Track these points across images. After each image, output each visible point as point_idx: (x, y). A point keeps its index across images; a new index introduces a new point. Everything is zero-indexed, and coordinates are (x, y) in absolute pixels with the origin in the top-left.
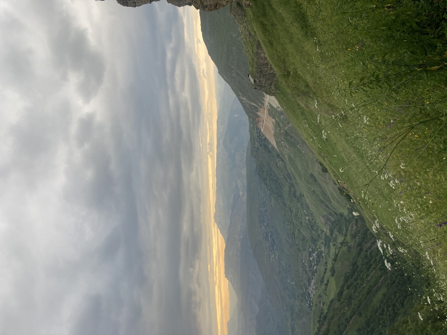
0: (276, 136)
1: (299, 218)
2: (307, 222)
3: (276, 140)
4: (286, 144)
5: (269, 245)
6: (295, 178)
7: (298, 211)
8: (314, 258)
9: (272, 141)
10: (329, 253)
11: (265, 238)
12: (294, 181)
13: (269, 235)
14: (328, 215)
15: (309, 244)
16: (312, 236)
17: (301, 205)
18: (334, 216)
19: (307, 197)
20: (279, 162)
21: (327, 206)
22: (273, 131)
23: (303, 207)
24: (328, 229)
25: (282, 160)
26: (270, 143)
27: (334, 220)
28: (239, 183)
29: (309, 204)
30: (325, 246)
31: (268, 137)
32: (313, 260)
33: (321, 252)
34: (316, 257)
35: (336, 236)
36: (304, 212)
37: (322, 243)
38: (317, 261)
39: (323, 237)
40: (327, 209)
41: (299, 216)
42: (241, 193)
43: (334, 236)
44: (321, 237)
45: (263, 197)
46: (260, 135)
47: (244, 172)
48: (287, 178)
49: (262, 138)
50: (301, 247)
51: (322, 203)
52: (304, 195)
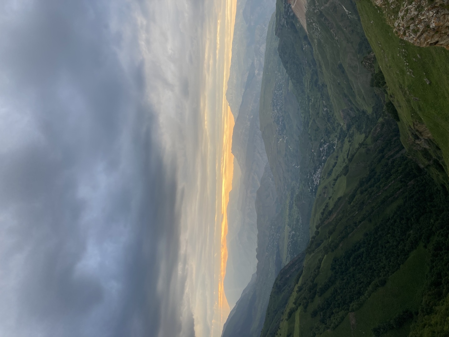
0: (308, 16)
1: (316, 108)
2: (324, 113)
3: (307, 21)
4: (318, 27)
5: (279, 129)
6: (320, 66)
7: (317, 101)
8: (324, 150)
9: (302, 21)
10: (342, 147)
11: (276, 122)
12: (319, 70)
13: (281, 119)
14: (349, 110)
15: (322, 135)
16: (327, 128)
17: (321, 95)
18: (355, 111)
19: (331, 88)
20: (305, 45)
21: (350, 101)
22: (305, 9)
23: (323, 97)
24: (346, 124)
25: (309, 44)
26: (299, 22)
27: (355, 115)
28: (255, 61)
29: (330, 96)
30: (339, 139)
31: (298, 15)
32: (323, 150)
33: (333, 145)
34: (327, 148)
35: (353, 133)
36: (323, 103)
37: (336, 136)
38: (327, 152)
39: (339, 131)
40: (350, 104)
41: (317, 106)
42: (256, 72)
43: (351, 132)
44: (336, 130)
45: (280, 80)
46: (288, 10)
47: (263, 49)
48: (311, 64)
49: (290, 14)
50: (312, 136)
51: (346, 97)
52: (326, 86)
